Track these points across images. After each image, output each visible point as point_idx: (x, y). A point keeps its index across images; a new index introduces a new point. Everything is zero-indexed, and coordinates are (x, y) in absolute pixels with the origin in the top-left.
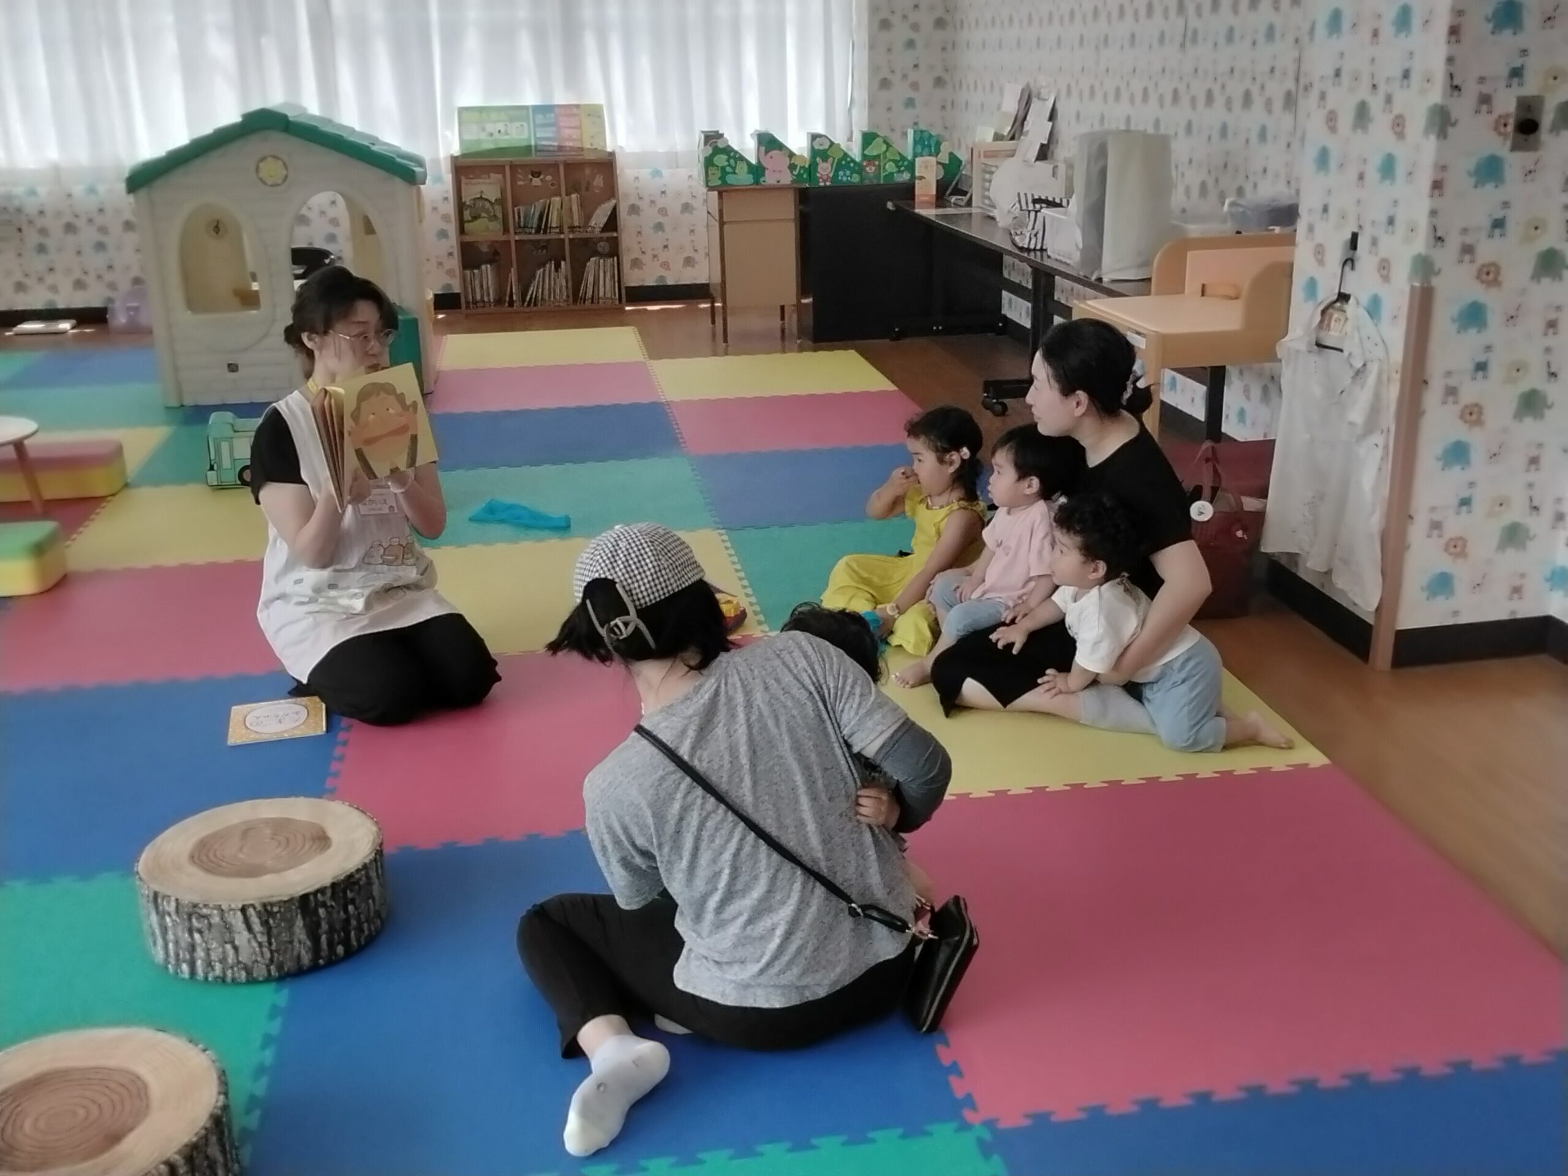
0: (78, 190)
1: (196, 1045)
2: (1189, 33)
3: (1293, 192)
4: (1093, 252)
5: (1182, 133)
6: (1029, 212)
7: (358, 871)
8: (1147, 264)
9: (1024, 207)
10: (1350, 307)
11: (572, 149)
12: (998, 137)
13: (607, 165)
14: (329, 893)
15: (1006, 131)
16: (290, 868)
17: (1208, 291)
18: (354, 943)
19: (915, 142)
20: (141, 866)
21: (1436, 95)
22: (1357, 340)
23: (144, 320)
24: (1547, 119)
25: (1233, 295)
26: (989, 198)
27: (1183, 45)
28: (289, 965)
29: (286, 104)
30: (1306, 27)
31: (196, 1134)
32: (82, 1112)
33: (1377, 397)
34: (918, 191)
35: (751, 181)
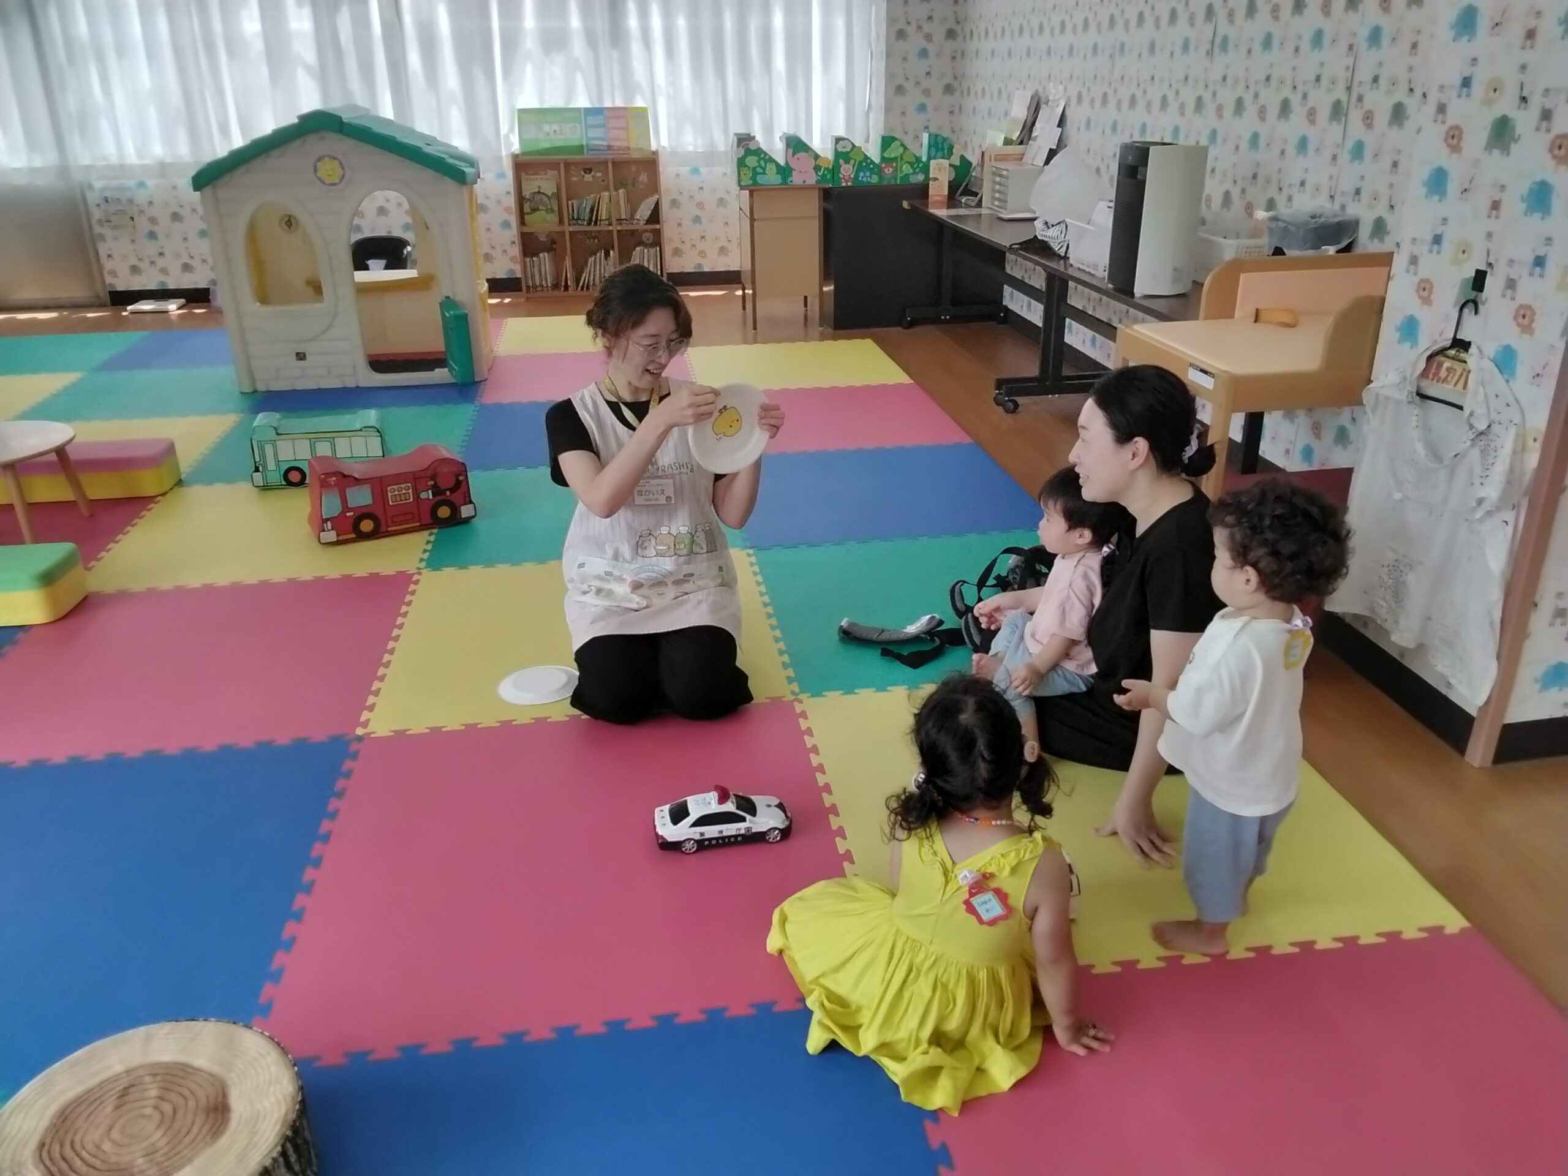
10: (1472, 358)
11: (619, 148)
12: (1008, 142)
13: (651, 163)
15: (1015, 136)
19: (930, 146)
22: (1481, 397)
25: (1291, 323)
26: (1000, 199)
34: (931, 192)
35: (780, 181)
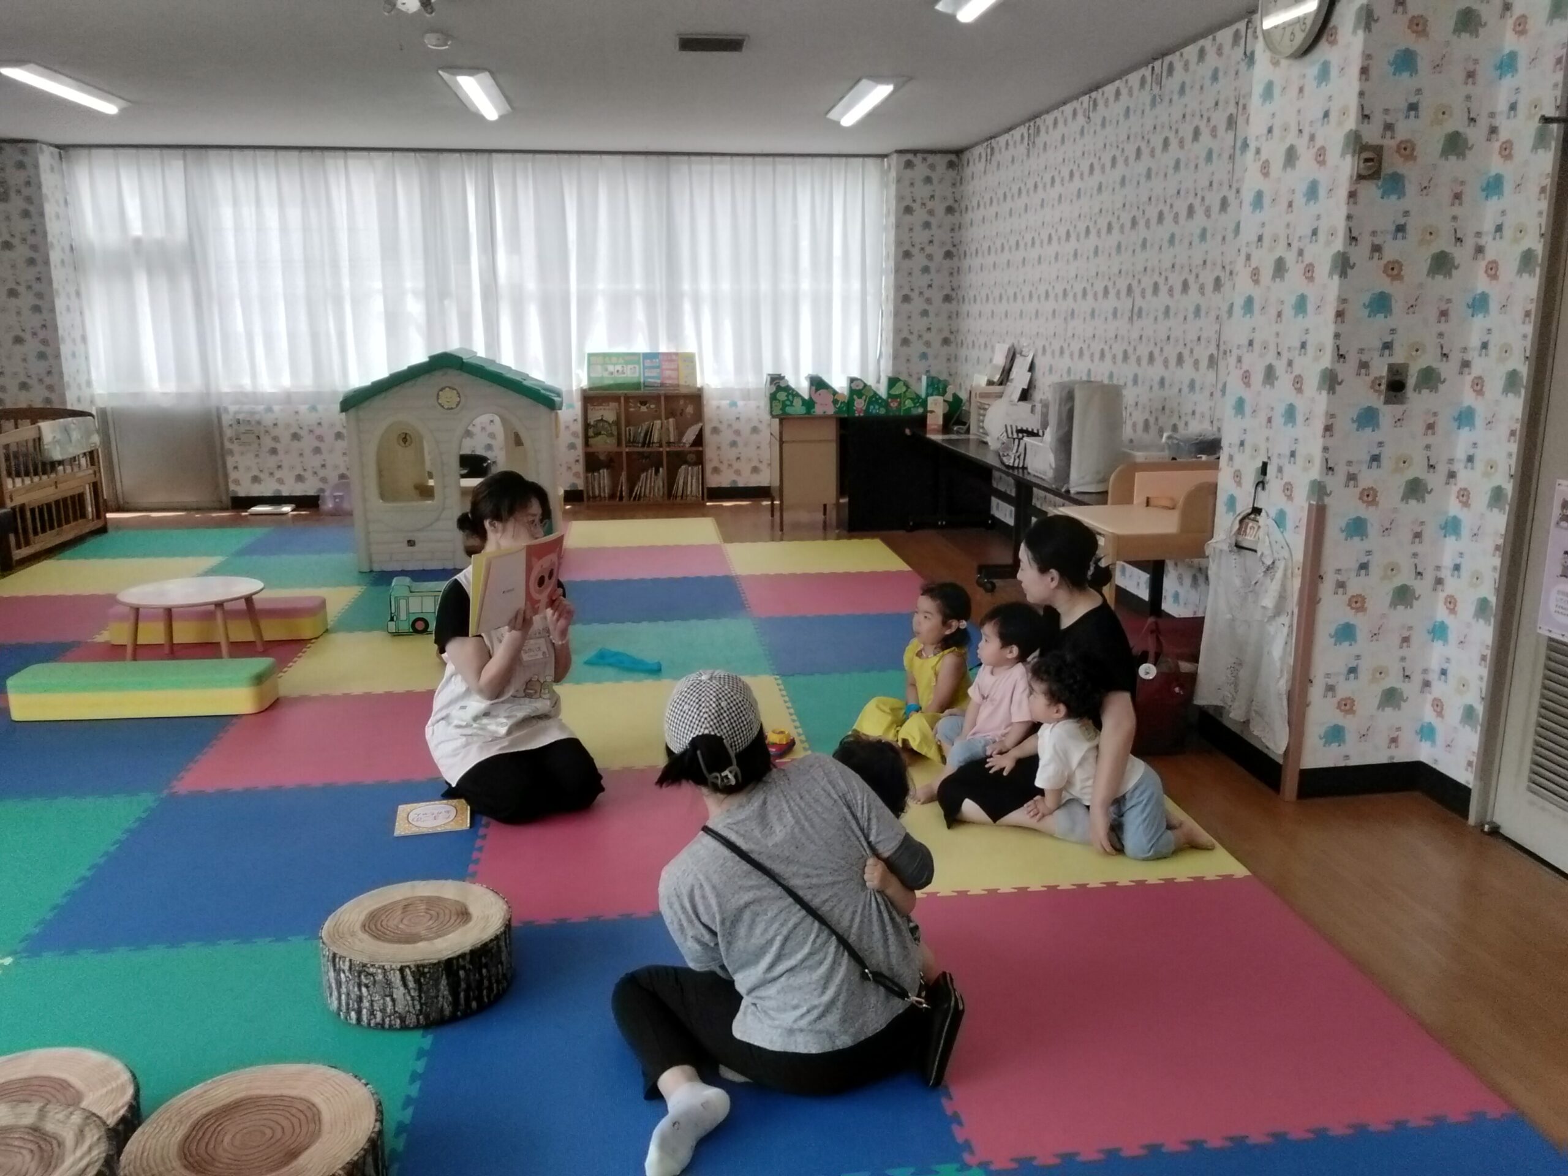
0: (303, 408)
1: (360, 1080)
2: (1136, 310)
3: (1215, 429)
4: (1063, 470)
5: (1130, 383)
6: (1014, 439)
7: (491, 941)
8: (1104, 480)
9: (1010, 436)
10: (1262, 519)
11: (672, 385)
12: (990, 383)
13: (696, 398)
14: (468, 958)
15: (996, 378)
16: (440, 936)
17: (1152, 502)
18: (486, 1000)
19: (928, 386)
20: (324, 933)
21: (1326, 361)
22: (1267, 543)
23: (346, 506)
24: (1411, 382)
25: (1171, 506)
26: (983, 428)
27: (1131, 319)
28: (433, 1015)
29: (461, 349)
30: (1225, 308)
31: (357, 1154)
32: (269, 1132)
33: (1283, 587)
34: (929, 421)
35: (804, 412)
